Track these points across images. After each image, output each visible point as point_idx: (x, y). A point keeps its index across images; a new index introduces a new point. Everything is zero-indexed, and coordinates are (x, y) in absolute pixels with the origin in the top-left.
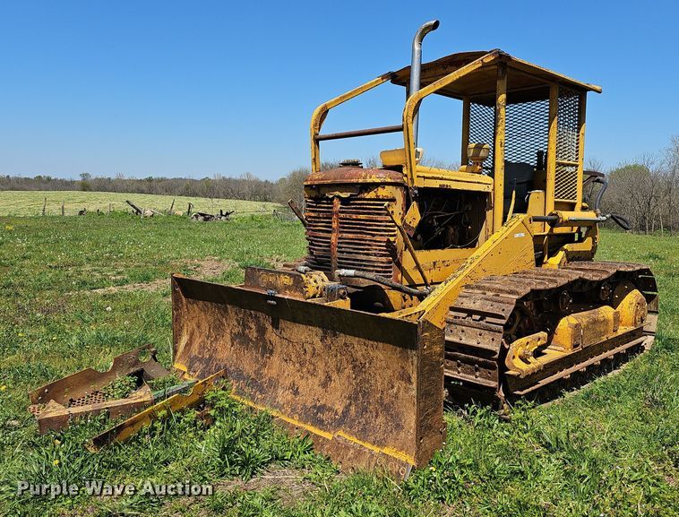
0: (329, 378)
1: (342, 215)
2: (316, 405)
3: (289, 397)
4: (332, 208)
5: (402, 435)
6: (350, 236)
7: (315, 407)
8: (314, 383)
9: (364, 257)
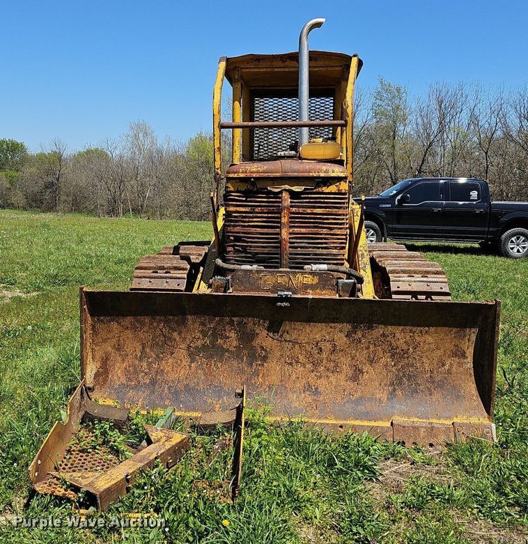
0: (359, 371)
1: (294, 210)
3: (309, 399)
4: (280, 202)
6: (303, 230)
8: (339, 379)
9: (325, 251)
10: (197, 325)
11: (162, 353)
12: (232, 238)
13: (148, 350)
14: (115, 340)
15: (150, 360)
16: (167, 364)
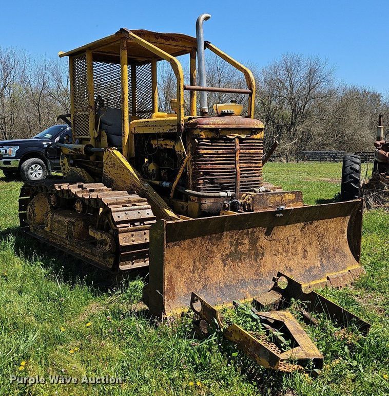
0: (306, 251)
2: (306, 270)
4: (234, 146)
5: (348, 258)
7: (306, 271)
8: (298, 259)
10: (228, 238)
11: (206, 264)
12: (202, 173)
13: (197, 264)
14: (176, 261)
15: (199, 271)
16: (210, 272)
